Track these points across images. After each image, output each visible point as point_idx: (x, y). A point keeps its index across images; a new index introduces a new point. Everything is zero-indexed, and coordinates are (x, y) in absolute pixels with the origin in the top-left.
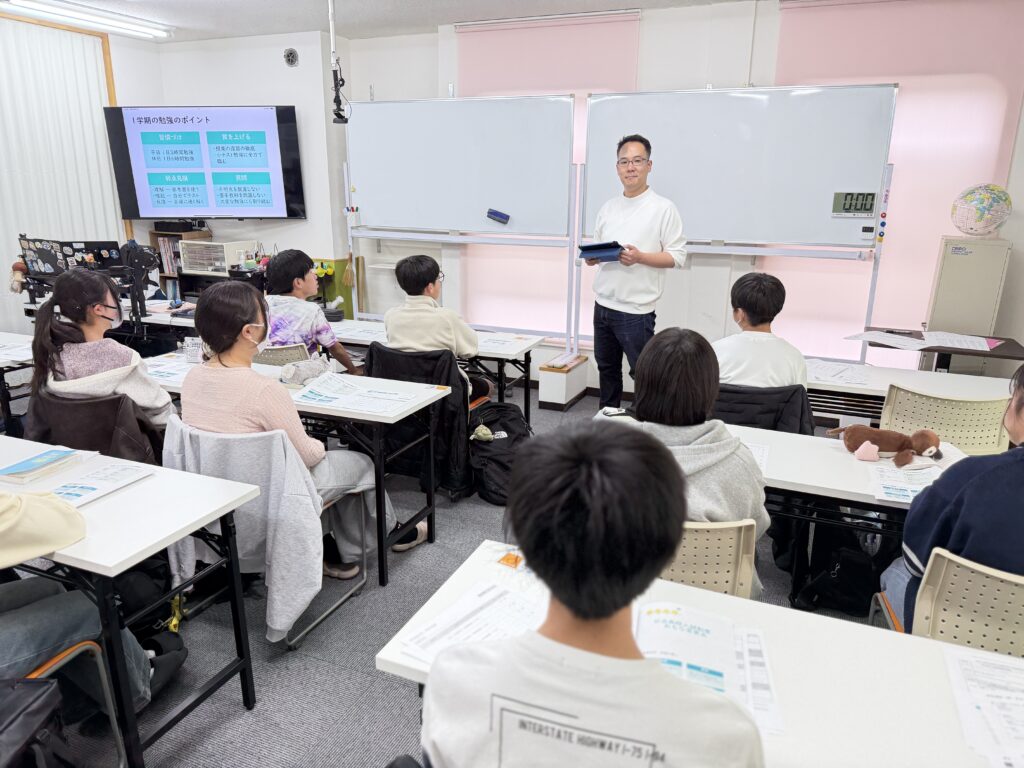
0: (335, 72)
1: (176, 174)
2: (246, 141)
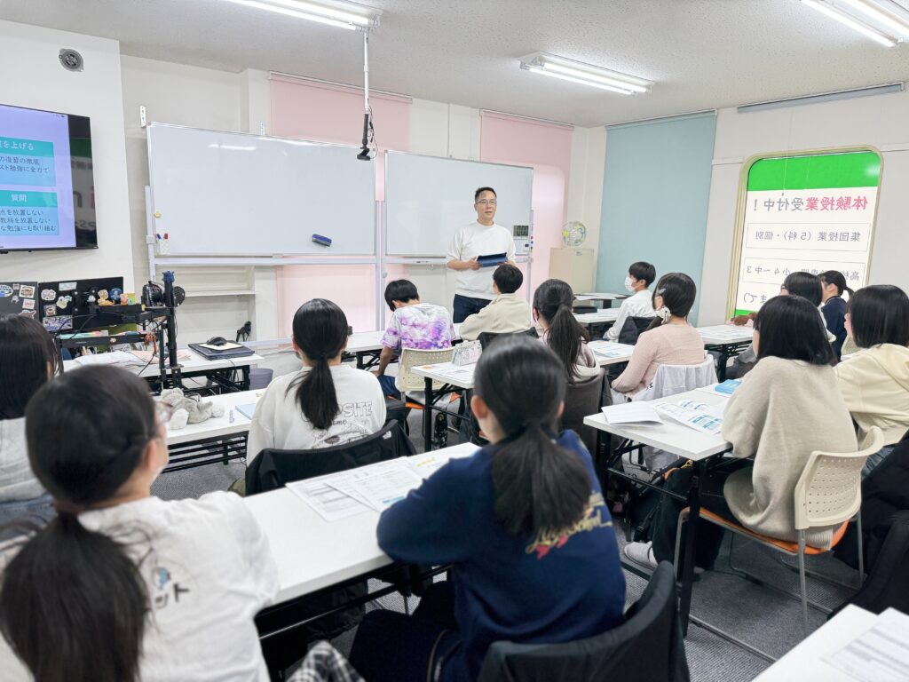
0: (367, 116)
2: (27, 152)
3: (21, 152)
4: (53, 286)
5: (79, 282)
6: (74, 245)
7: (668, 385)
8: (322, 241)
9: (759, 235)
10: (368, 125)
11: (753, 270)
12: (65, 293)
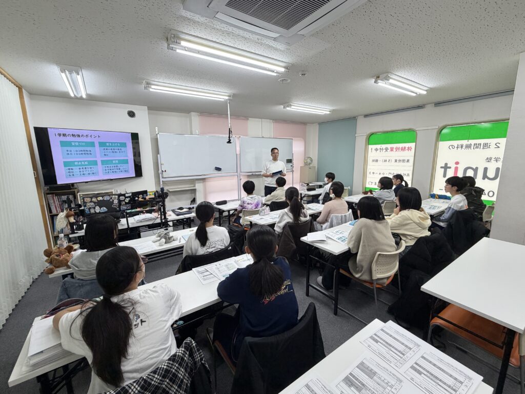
0: (230, 129)
1: (81, 161)
2: (117, 146)
3: (115, 146)
4: (124, 195)
5: (133, 193)
6: (134, 176)
7: (335, 222)
8: (218, 169)
9: (373, 161)
10: (230, 132)
11: (371, 173)
12: (127, 197)
